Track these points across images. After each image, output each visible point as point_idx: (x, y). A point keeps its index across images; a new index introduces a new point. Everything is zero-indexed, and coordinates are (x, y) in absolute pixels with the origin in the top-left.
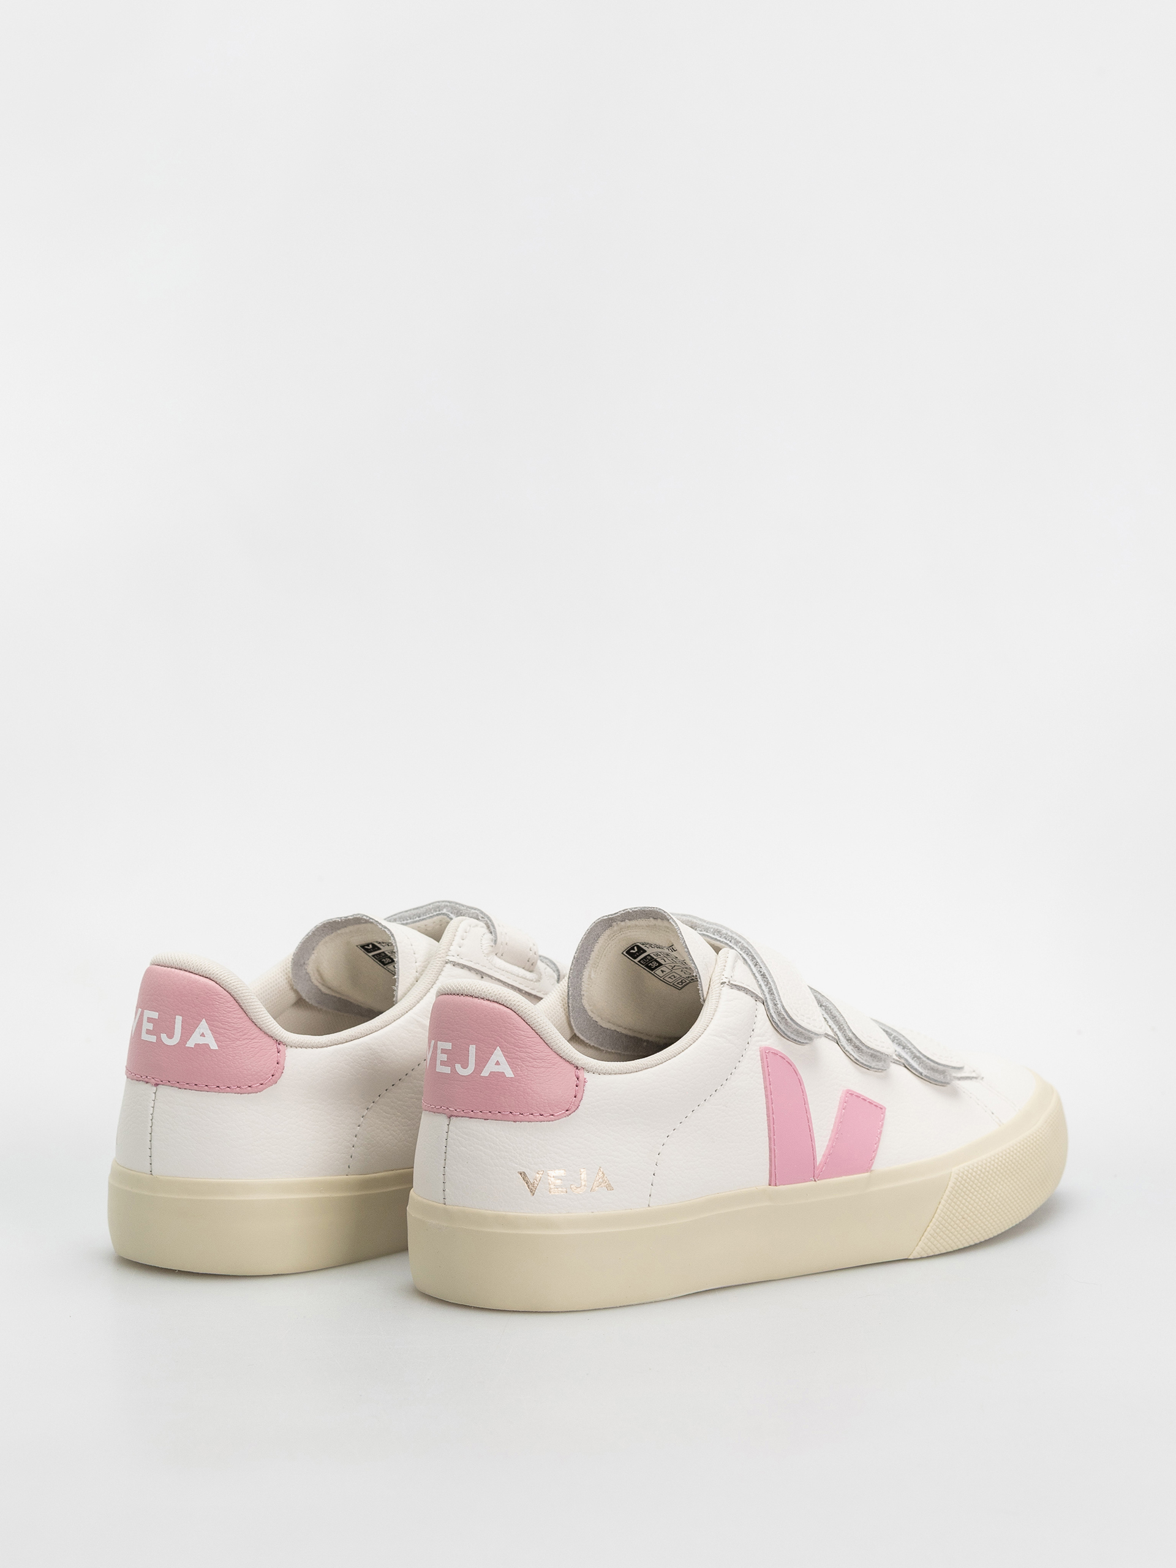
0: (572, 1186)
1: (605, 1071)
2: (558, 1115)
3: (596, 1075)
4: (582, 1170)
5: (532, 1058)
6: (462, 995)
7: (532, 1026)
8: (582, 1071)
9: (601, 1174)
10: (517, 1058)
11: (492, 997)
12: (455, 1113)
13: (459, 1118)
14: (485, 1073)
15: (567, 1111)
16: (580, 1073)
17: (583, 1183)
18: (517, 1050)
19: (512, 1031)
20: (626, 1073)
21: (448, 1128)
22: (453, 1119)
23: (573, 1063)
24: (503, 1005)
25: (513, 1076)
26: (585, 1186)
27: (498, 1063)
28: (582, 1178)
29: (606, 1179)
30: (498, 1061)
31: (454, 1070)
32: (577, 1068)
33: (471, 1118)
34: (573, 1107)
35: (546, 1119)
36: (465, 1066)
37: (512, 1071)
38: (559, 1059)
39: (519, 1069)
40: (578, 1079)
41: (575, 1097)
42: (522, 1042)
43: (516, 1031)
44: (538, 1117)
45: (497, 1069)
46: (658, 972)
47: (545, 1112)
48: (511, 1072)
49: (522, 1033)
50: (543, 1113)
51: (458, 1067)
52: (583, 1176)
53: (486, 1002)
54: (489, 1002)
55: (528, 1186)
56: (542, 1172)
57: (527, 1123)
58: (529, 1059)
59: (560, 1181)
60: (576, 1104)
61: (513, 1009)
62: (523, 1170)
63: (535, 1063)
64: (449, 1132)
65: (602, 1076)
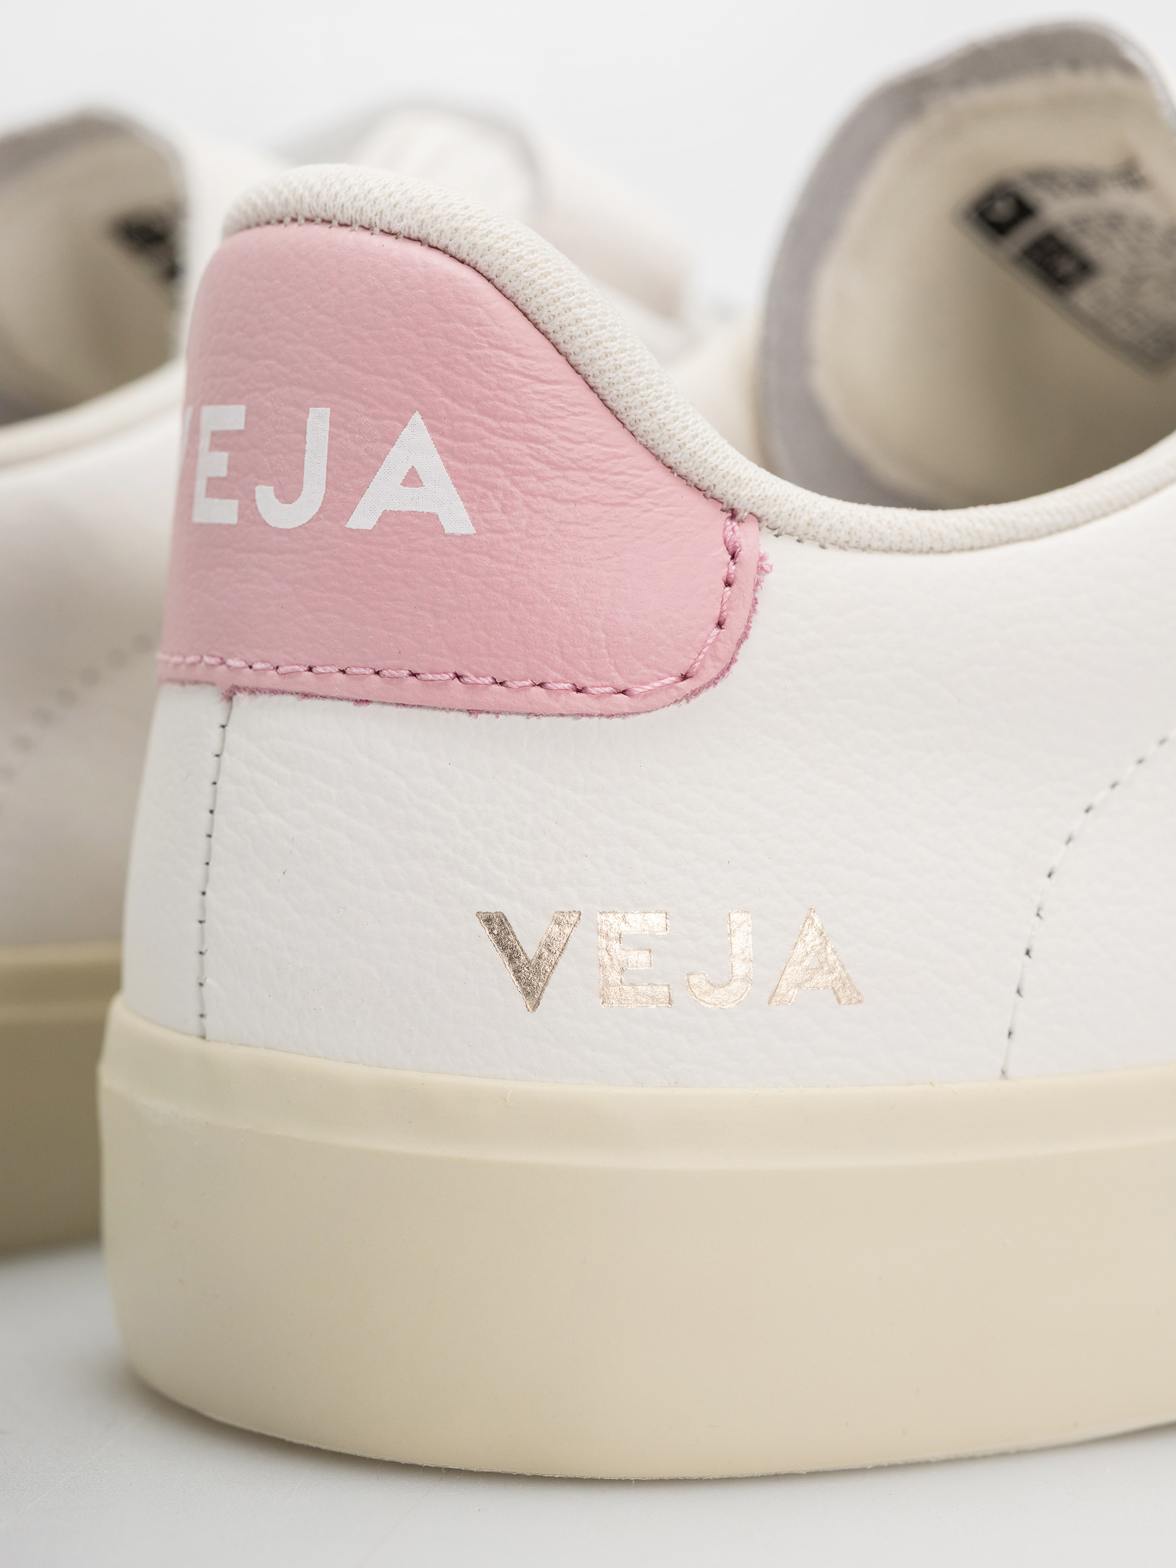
0: (694, 980)
1: (843, 537)
2: (646, 695)
3: (809, 550)
4: (737, 917)
5: (549, 463)
6: (294, 220)
7: (559, 338)
8: (751, 527)
9: (811, 938)
10: (490, 461)
11: (402, 218)
12: (247, 678)
13: (262, 699)
14: (363, 518)
15: (684, 677)
16: (746, 536)
17: (740, 969)
18: (492, 431)
19: (473, 352)
20: (931, 550)
21: (223, 740)
22: (242, 700)
23: (718, 493)
24: (444, 252)
25: (471, 530)
26: (746, 979)
27: (412, 479)
28: (736, 950)
29: (832, 958)
30: (413, 472)
31: (249, 513)
32: (733, 514)
33: (306, 695)
34: (709, 663)
35: (595, 706)
36: (288, 493)
37: (470, 510)
38: (658, 473)
39: (496, 505)
40: (733, 557)
41: (720, 625)
42: (511, 398)
43: (491, 352)
44: (563, 698)
45: (407, 501)
46: (1085, 297)
47: (595, 677)
48: (465, 515)
49: (513, 360)
50: (583, 681)
51: (265, 496)
52: (741, 941)
53: (378, 241)
54: (391, 239)
55: (516, 971)
56: (573, 919)
57: (521, 719)
58: (538, 466)
59: (644, 957)
60: (724, 652)
61: (482, 266)
62: (494, 905)
63: (564, 484)
64: (225, 755)
65: (831, 553)
